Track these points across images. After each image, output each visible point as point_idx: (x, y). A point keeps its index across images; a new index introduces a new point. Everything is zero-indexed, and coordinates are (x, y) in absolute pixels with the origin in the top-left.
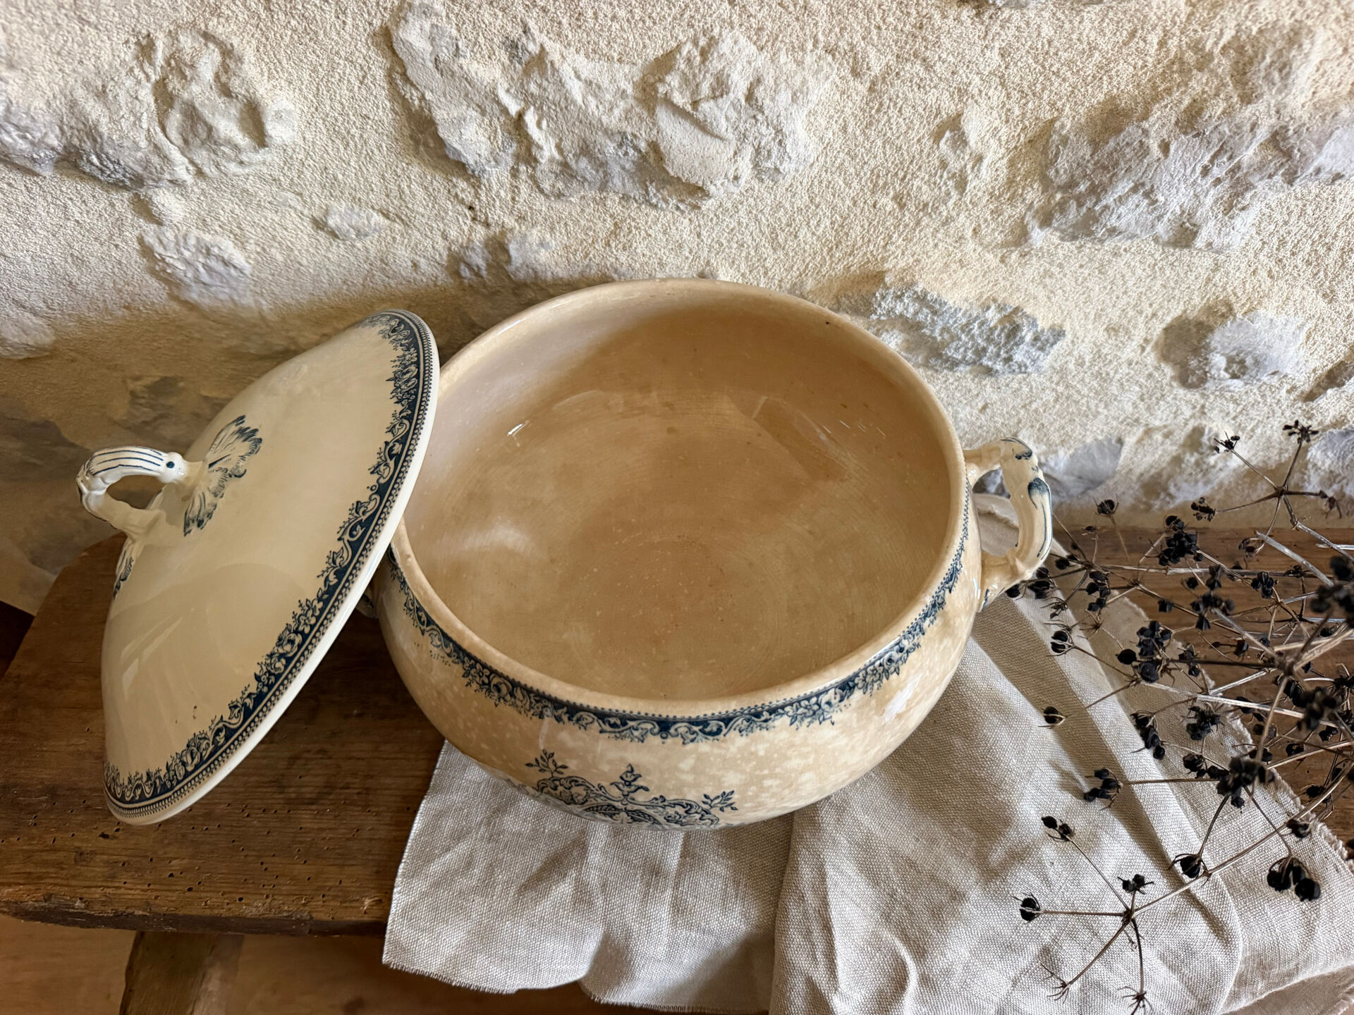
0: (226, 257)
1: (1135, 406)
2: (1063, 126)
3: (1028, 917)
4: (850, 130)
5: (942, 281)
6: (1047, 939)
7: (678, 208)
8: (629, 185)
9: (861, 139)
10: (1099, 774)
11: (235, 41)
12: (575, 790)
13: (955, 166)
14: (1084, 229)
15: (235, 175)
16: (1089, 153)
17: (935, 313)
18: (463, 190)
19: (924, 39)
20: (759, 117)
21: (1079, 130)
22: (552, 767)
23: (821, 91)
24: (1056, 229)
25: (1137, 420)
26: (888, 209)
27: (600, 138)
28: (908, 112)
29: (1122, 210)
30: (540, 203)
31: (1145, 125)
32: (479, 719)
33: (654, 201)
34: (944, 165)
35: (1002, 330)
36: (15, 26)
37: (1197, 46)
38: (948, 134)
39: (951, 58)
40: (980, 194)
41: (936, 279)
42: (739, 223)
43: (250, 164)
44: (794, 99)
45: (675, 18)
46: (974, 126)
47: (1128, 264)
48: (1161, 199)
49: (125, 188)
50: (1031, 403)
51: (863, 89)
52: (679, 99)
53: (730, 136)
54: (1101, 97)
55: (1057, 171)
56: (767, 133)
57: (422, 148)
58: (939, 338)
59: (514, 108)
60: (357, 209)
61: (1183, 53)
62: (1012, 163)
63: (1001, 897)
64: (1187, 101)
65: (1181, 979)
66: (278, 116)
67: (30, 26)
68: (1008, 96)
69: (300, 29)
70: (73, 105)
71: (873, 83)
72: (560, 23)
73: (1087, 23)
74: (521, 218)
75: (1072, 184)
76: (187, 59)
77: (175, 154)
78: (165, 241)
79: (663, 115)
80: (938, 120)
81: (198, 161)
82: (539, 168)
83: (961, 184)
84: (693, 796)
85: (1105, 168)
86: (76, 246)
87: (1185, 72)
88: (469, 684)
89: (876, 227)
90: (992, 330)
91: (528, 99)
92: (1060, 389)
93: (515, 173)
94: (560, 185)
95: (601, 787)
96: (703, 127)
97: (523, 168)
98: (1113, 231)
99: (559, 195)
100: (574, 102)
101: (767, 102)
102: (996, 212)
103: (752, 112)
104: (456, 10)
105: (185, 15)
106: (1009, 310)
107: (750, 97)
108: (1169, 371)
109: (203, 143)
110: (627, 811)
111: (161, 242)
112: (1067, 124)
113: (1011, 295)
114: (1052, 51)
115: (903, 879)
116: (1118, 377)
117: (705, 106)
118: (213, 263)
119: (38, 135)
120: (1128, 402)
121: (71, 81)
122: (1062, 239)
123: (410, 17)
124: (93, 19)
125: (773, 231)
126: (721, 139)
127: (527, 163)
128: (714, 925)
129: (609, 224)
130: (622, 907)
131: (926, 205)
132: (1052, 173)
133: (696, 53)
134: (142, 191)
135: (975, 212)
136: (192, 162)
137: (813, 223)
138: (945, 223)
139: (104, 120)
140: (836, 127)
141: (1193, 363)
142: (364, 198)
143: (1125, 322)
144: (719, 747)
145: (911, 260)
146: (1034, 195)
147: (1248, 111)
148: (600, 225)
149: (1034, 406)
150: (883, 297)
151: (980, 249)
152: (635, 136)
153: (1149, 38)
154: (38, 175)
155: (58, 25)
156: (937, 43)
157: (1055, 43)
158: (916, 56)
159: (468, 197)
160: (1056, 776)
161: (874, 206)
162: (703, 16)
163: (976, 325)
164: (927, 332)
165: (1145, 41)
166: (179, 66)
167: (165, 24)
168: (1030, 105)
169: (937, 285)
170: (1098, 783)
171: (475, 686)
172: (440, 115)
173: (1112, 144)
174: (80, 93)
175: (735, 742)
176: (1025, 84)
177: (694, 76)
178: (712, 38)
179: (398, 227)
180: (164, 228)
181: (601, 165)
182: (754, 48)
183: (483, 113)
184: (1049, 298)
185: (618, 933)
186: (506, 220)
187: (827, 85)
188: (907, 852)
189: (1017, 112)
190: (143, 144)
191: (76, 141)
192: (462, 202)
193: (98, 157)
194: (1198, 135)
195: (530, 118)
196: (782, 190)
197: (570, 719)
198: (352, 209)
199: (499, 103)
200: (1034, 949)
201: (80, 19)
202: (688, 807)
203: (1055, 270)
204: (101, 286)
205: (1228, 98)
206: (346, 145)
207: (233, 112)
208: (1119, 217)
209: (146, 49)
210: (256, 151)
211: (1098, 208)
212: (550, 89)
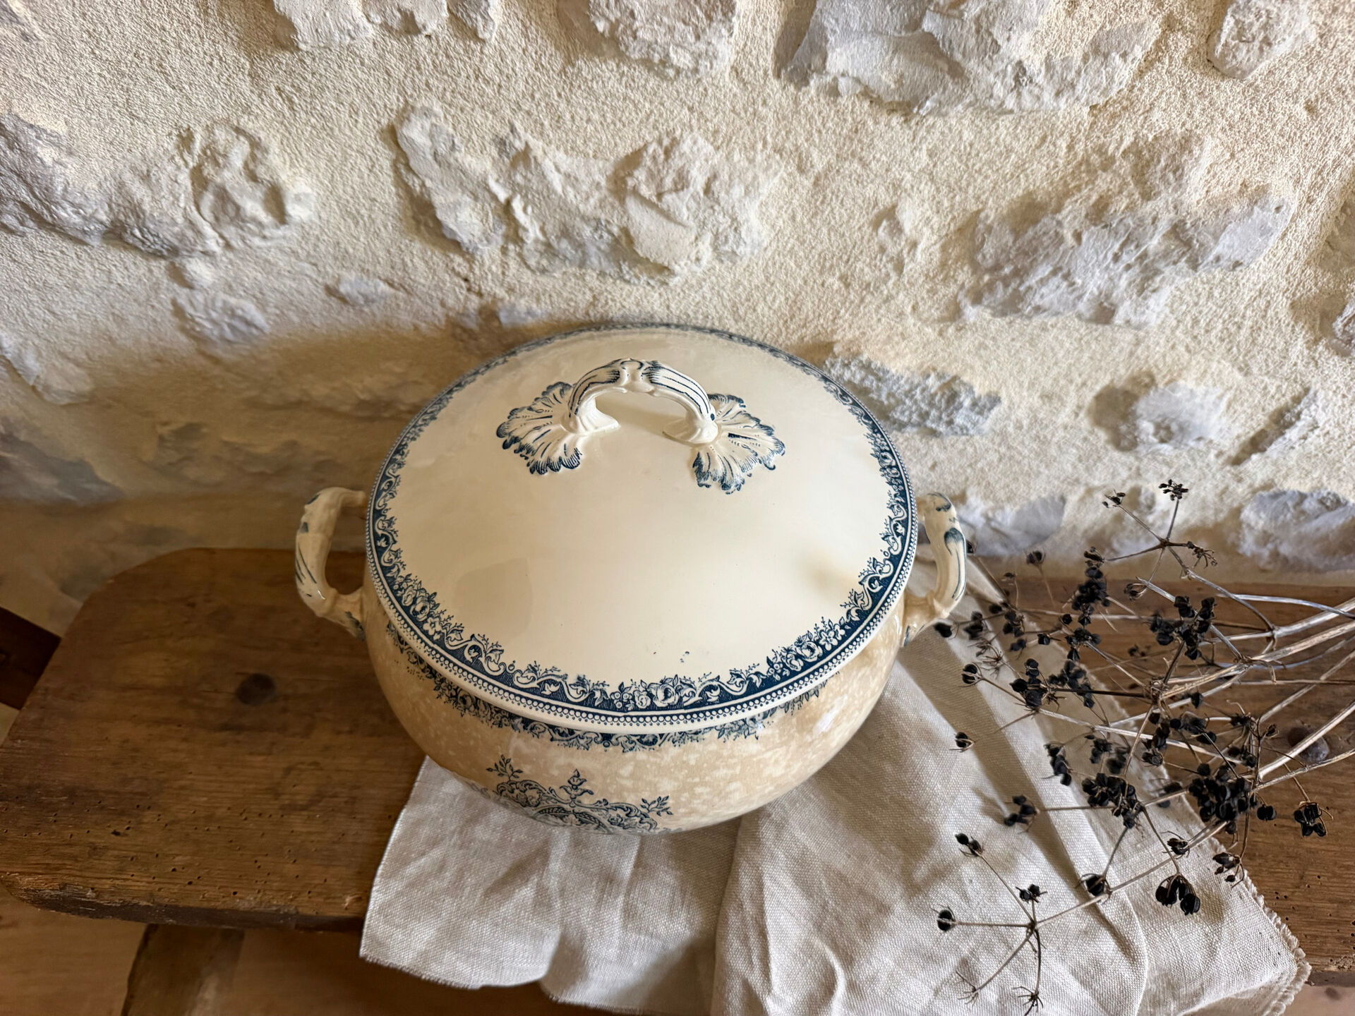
0: (249, 318)
1: (1075, 467)
2: (987, 217)
3: (944, 927)
4: (798, 219)
5: (886, 352)
6: (965, 951)
7: (648, 284)
8: (605, 264)
9: (808, 227)
10: (1017, 801)
11: (262, 135)
12: (529, 793)
13: (892, 250)
14: (1011, 307)
15: (259, 247)
16: (1011, 240)
17: (879, 379)
18: (459, 265)
19: (860, 141)
20: (716, 207)
21: (1002, 220)
22: (510, 772)
23: (770, 185)
24: (988, 306)
25: (1077, 480)
26: (835, 287)
27: (578, 223)
28: (848, 203)
29: (1044, 290)
30: (527, 277)
31: (1059, 217)
32: (448, 728)
33: (627, 277)
34: (883, 250)
35: (942, 396)
36: (76, 120)
37: (1101, 150)
38: (885, 223)
39: (884, 158)
40: (916, 275)
41: (880, 350)
42: (704, 298)
43: (272, 238)
44: (747, 192)
45: (641, 122)
46: (909, 216)
47: (1056, 338)
48: (1079, 281)
49: (163, 257)
50: (976, 462)
51: (808, 183)
52: (645, 191)
53: (691, 223)
54: (1020, 192)
55: (984, 256)
56: (724, 222)
57: (422, 228)
58: (886, 403)
59: (502, 195)
60: (365, 278)
61: (1089, 156)
62: (944, 249)
63: (922, 911)
64: (1094, 197)
65: (1093, 995)
66: (298, 199)
67: (88, 121)
68: (938, 190)
69: (319, 126)
70: (121, 186)
71: (817, 179)
72: (542, 125)
73: (1001, 128)
74: (511, 290)
75: (997, 267)
76: (221, 149)
77: (208, 230)
78: (195, 303)
79: (632, 204)
80: (876, 211)
81: (227, 235)
82: (525, 247)
83: (899, 267)
84: (632, 800)
85: (1026, 254)
86: (117, 305)
87: (1092, 172)
88: (439, 696)
89: (825, 304)
90: (933, 396)
91: (515, 188)
92: (1003, 449)
93: (504, 251)
94: (544, 262)
95: (551, 791)
96: (667, 215)
97: (511, 247)
98: (1038, 309)
99: (544, 271)
100: (555, 192)
101: (723, 194)
102: (933, 291)
103: (709, 203)
104: (453, 112)
105: (220, 113)
106: (948, 378)
107: (708, 190)
108: (1103, 435)
109: (232, 220)
110: (575, 814)
111: (192, 304)
112: (991, 215)
113: (949, 364)
114: (973, 153)
115: (834, 891)
116: (1055, 440)
117: (668, 198)
118: (236, 323)
119: (90, 211)
120: (1068, 463)
121: (120, 166)
122: (994, 315)
123: (413, 117)
124: (142, 115)
125: (734, 305)
126: (684, 226)
127: (515, 242)
128: (661, 930)
129: (589, 296)
130: (578, 910)
131: (868, 285)
132: (980, 257)
133: (661, 151)
134: (177, 261)
135: (913, 291)
136: (222, 236)
137: (769, 298)
138: (887, 300)
139: (147, 200)
140: (785, 216)
141: (1123, 428)
142: (371, 269)
143: (1057, 389)
144: (655, 756)
145: (857, 333)
146: (964, 276)
147: (1149, 207)
148: (580, 297)
149: (979, 465)
150: (833, 365)
151: (919, 324)
152: (608, 222)
153: (1058, 142)
154: (87, 244)
155: (112, 119)
156: (871, 145)
157: (976, 146)
158: (853, 155)
159: (464, 270)
160: (979, 802)
161: (823, 285)
162: (667, 120)
163: (918, 391)
164: (874, 396)
165: (1054, 145)
166: (213, 155)
167: (203, 120)
168: (957, 198)
169: (881, 355)
170: (1017, 809)
171: (444, 698)
172: (438, 200)
173: (1030, 233)
174: (128, 176)
175: (670, 752)
176: (952, 180)
177: (659, 171)
178: (674, 139)
179: (401, 294)
180: (195, 292)
181: (580, 246)
182: (711, 148)
183: (476, 198)
184: (985, 368)
185: (573, 933)
186: (497, 291)
187: (776, 180)
188: (839, 866)
189: (946, 204)
190: (180, 220)
191: (122, 217)
192: (458, 274)
193: (141, 231)
194: (1106, 226)
195: (517, 205)
196: (739, 270)
197: (525, 728)
198: (362, 279)
199: (489, 191)
200: (953, 961)
201: (131, 115)
202: (629, 810)
203: (989, 343)
204: (137, 341)
205: (1130, 195)
206: (357, 223)
207: (259, 194)
208: (1042, 296)
209: (186, 141)
210: (277, 228)
211: (1022, 289)
212: (534, 180)
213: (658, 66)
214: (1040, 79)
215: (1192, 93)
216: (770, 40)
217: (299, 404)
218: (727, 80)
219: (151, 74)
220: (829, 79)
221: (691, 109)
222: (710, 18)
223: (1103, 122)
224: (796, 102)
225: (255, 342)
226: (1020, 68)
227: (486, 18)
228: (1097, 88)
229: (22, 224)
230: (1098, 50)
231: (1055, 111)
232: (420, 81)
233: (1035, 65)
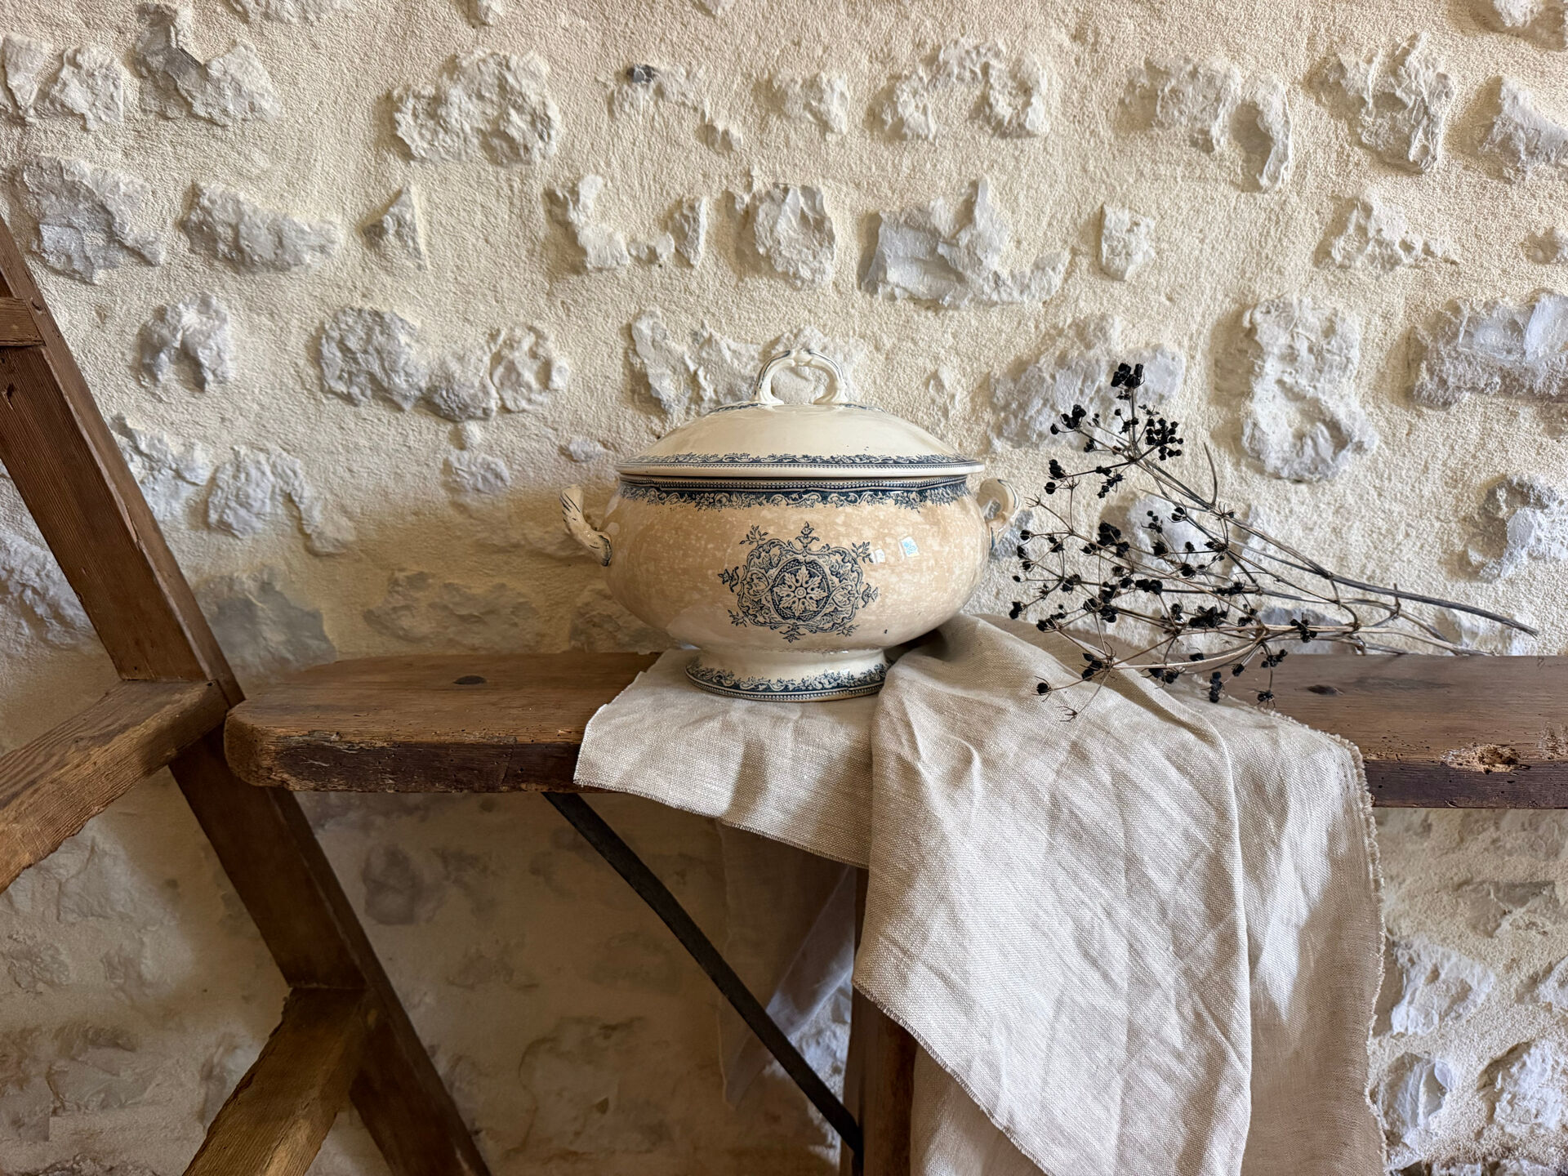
0: (498, 471)
2: (995, 374)
4: (878, 383)
9: (885, 388)
11: (546, 331)
13: (940, 401)
16: (1013, 386)
18: (655, 424)
19: (911, 328)
21: (1005, 375)
23: (859, 357)
24: (1007, 439)
27: (739, 382)
28: (908, 370)
29: (1041, 418)
31: (1039, 367)
34: (933, 401)
36: (429, 320)
37: (1055, 327)
38: (932, 382)
39: (926, 339)
40: (958, 419)
43: (534, 403)
44: (845, 360)
45: (780, 319)
46: (948, 376)
49: (453, 419)
51: (882, 358)
54: (1012, 357)
55: (998, 400)
57: (636, 396)
60: (589, 441)
61: (1048, 330)
62: (972, 400)
64: (1058, 353)
66: (560, 370)
67: (436, 322)
68: (962, 360)
69: (583, 325)
70: (443, 364)
71: (887, 354)
72: (721, 321)
73: (993, 316)
75: (1007, 405)
76: (517, 340)
77: (493, 393)
78: (462, 459)
80: (926, 375)
81: (505, 397)
82: (702, 406)
83: (946, 413)
86: (402, 466)
87: (1053, 339)
91: (700, 361)
93: (688, 409)
96: (796, 373)
97: (693, 407)
100: (726, 361)
102: (969, 430)
104: (668, 314)
105: (522, 318)
109: (512, 385)
111: (459, 460)
112: (997, 372)
114: (979, 334)
115: (961, 708)
118: (490, 476)
119: (416, 380)
121: (447, 352)
122: (1013, 447)
123: (643, 318)
124: (472, 318)
126: (806, 379)
127: (696, 403)
128: (826, 742)
133: (791, 337)
134: (462, 422)
136: (501, 399)
138: (941, 438)
139: (458, 372)
140: (870, 380)
142: (595, 433)
146: (988, 416)
147: (1092, 353)
153: (1029, 324)
154: (401, 410)
155: (452, 321)
156: (918, 330)
157: (980, 329)
158: (908, 337)
159: (658, 428)
162: (795, 318)
165: (1027, 326)
166: (511, 344)
167: (510, 323)
168: (975, 365)
172: (650, 371)
173: (1023, 379)
176: (969, 353)
178: (800, 329)
179: (611, 452)
180: (465, 452)
182: (822, 335)
183: (675, 371)
185: (755, 748)
187: (863, 355)
189: (969, 370)
190: (477, 384)
191: (436, 384)
192: (653, 433)
193: (447, 392)
194: (1069, 369)
195: (701, 373)
198: (586, 441)
199: (684, 365)
201: (465, 319)
203: (1016, 472)
204: (406, 496)
205: (1078, 348)
206: (592, 396)
207: (535, 367)
208: (1041, 424)
209: (493, 336)
210: (540, 393)
211: (1027, 418)
212: (714, 354)
213: (791, 278)
214: (1009, 282)
215: (1098, 291)
216: (854, 265)
217: (517, 546)
218: (830, 291)
219: (487, 292)
220: (889, 289)
221: (810, 311)
222: (821, 245)
223: (1052, 310)
224: (871, 305)
225: (497, 492)
226: (997, 276)
227: (696, 252)
228: (1043, 289)
229: (363, 394)
230: (1038, 267)
231: (1022, 303)
232: (651, 294)
233: (1005, 274)
